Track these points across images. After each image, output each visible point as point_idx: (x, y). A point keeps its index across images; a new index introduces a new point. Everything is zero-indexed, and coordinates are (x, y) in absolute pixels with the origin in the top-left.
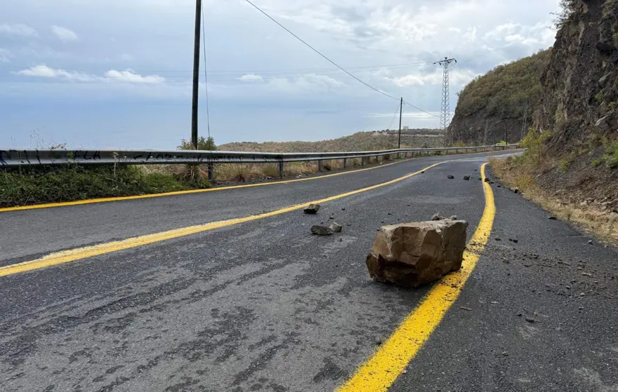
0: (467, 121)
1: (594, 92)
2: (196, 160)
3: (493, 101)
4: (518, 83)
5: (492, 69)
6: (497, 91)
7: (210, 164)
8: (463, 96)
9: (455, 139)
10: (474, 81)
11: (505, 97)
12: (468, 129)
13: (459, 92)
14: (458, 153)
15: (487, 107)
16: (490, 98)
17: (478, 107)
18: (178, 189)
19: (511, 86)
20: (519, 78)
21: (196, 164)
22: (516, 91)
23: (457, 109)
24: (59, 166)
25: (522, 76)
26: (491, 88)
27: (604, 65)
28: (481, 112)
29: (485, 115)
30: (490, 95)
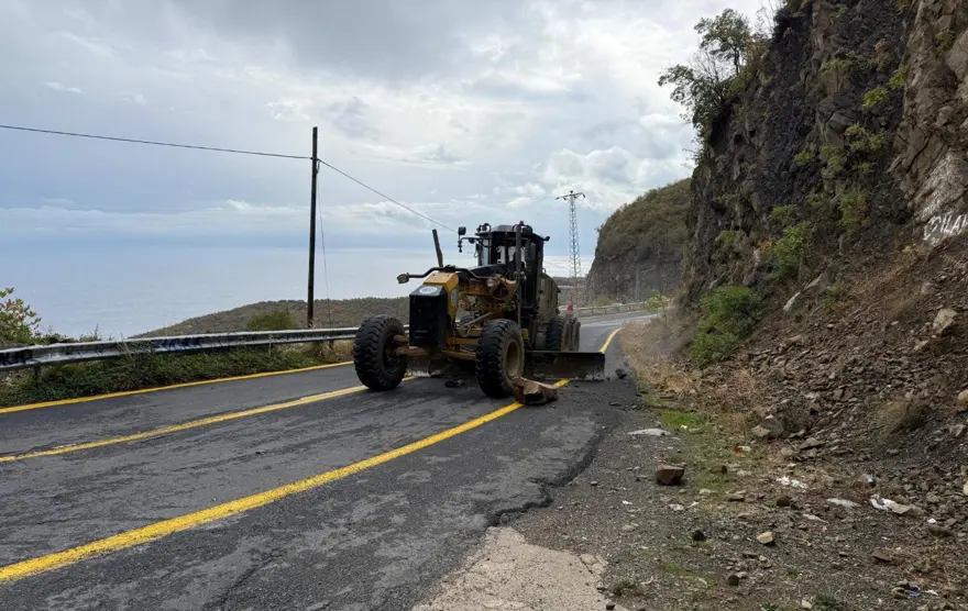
0: (612, 267)
1: (711, 252)
2: (321, 338)
3: (645, 238)
4: (677, 213)
5: (643, 195)
6: (650, 224)
7: (332, 341)
8: (605, 232)
9: (598, 293)
10: (618, 211)
11: (661, 233)
12: (613, 278)
13: (599, 226)
14: (593, 314)
15: (637, 248)
16: (642, 235)
17: (625, 247)
18: (313, 365)
19: (669, 219)
20: (678, 207)
21: (321, 341)
22: (675, 224)
23: (597, 250)
24: (234, 347)
25: (681, 204)
26: (641, 221)
27: (720, 224)
28: (630, 254)
29: (636, 259)
30: (640, 230)
